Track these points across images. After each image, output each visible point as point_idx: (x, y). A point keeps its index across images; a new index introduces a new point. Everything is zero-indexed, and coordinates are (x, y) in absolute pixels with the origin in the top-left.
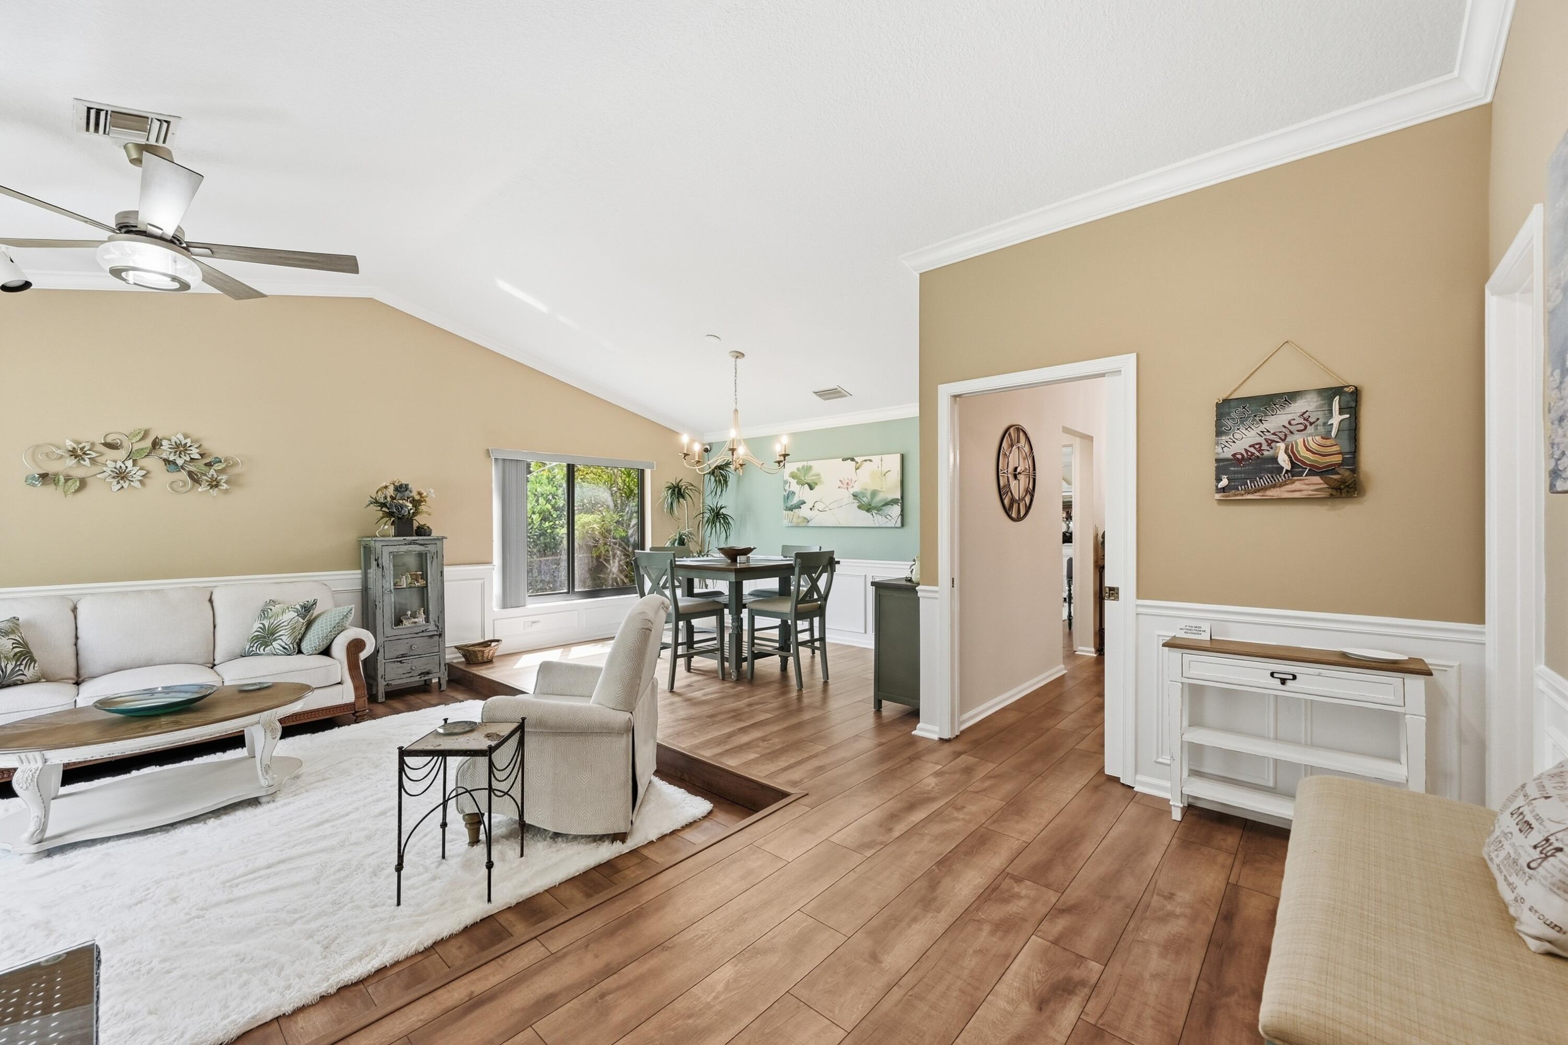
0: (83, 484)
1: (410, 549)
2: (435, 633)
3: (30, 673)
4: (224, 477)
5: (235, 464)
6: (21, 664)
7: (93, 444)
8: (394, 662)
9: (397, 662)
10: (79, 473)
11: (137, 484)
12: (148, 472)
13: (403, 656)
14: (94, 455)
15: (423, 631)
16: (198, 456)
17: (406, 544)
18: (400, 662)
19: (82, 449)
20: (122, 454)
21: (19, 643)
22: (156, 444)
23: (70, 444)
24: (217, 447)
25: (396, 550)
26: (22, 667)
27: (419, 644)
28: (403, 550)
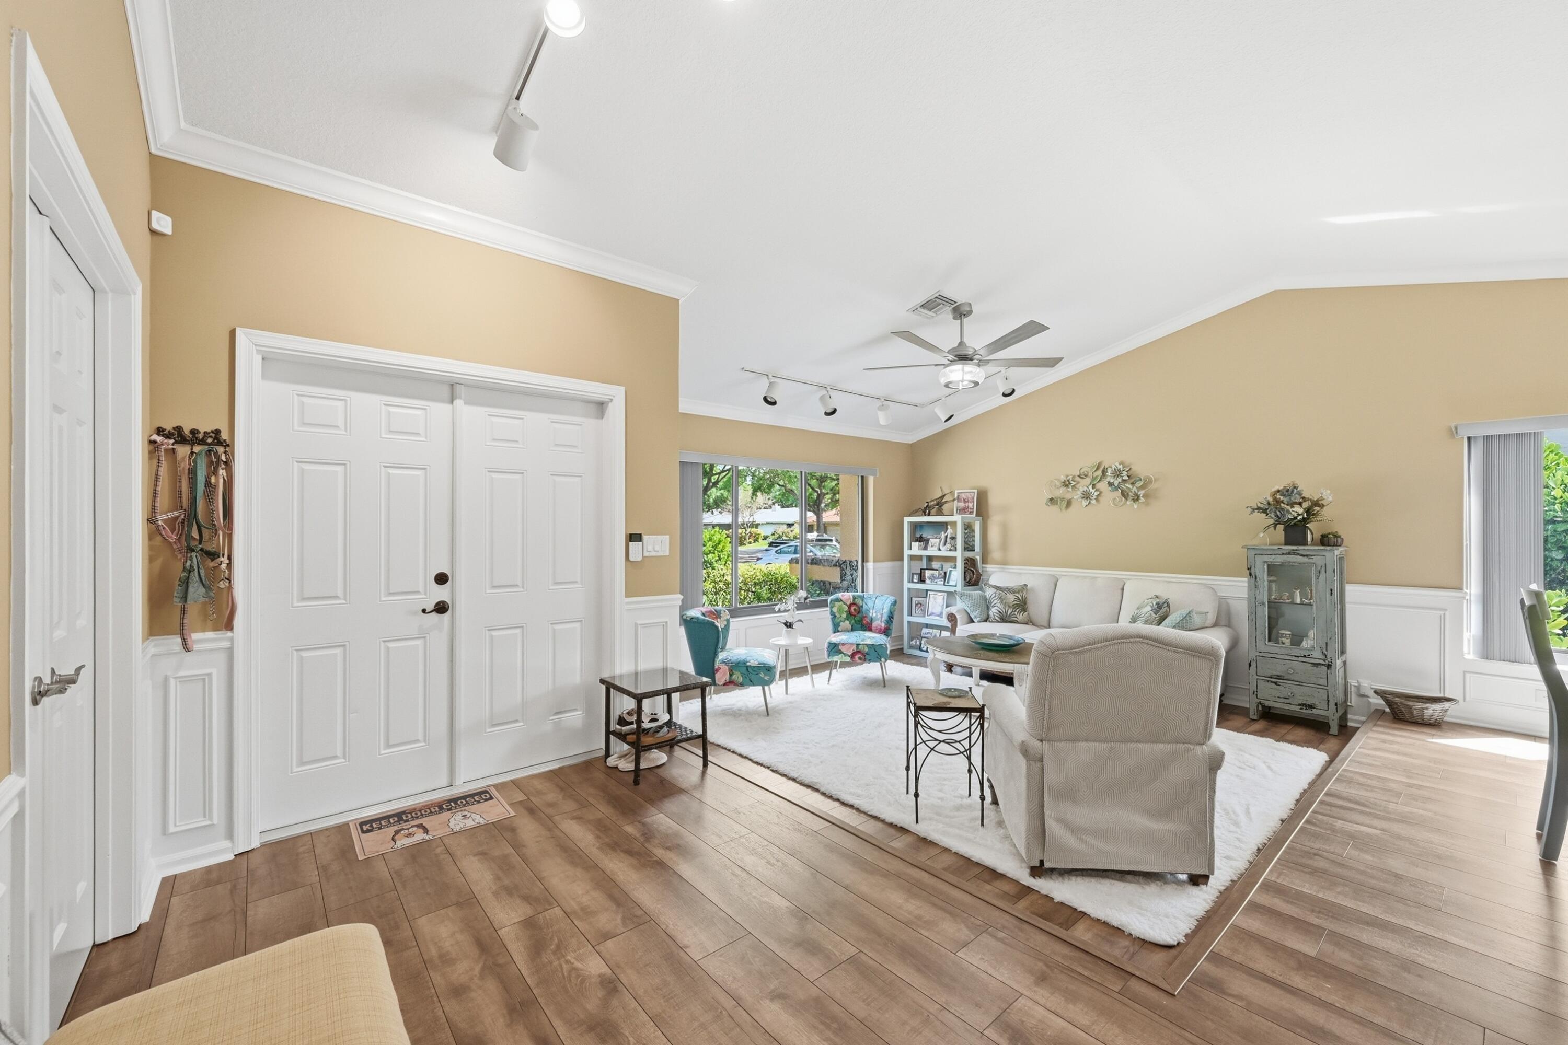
0: (1069, 503)
1: (1288, 560)
2: (1322, 662)
3: (1021, 617)
4: (1141, 493)
5: (1150, 482)
6: (1015, 611)
7: (1074, 477)
8: (1268, 681)
9: (1272, 682)
10: (1068, 496)
11: (1094, 502)
12: (1101, 493)
13: (1279, 677)
14: (1074, 483)
15: (1305, 656)
16: (1126, 478)
17: (1283, 554)
18: (1276, 683)
19: (1068, 481)
20: (1088, 481)
21: (1019, 599)
22: (1104, 472)
23: (1063, 478)
24: (1141, 469)
25: (1271, 560)
26: (1016, 613)
27: (1301, 670)
28: (1280, 560)
